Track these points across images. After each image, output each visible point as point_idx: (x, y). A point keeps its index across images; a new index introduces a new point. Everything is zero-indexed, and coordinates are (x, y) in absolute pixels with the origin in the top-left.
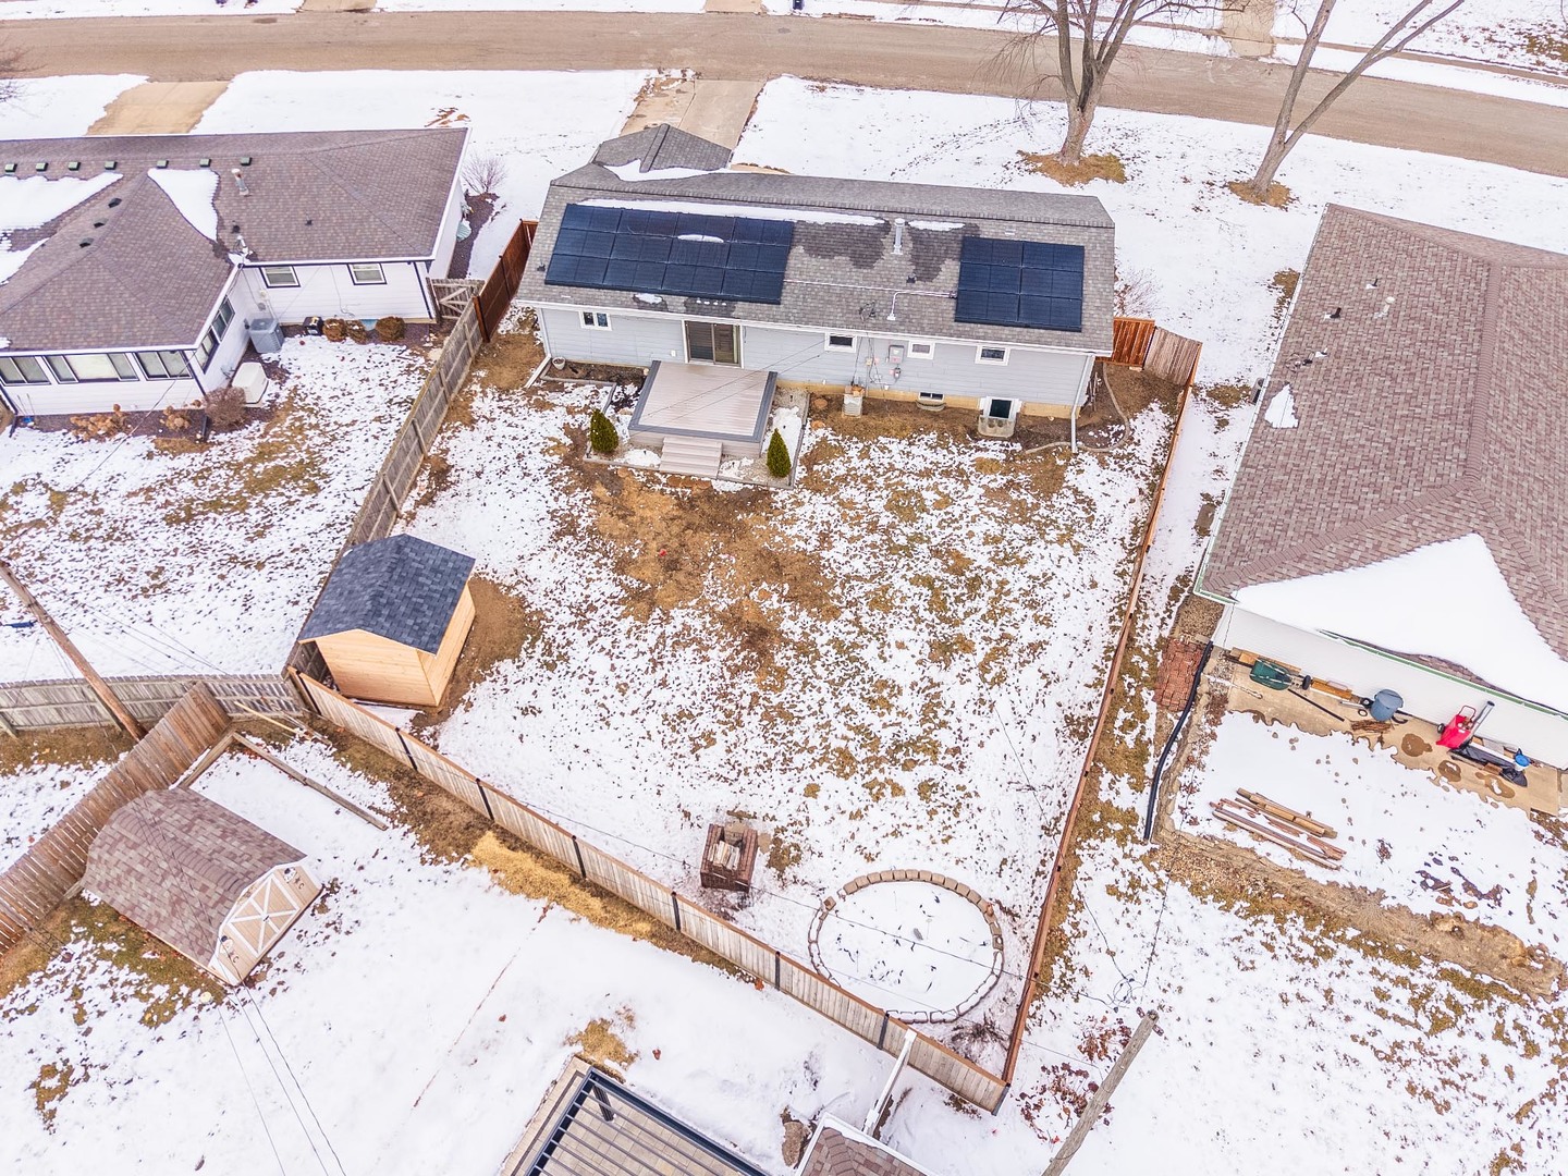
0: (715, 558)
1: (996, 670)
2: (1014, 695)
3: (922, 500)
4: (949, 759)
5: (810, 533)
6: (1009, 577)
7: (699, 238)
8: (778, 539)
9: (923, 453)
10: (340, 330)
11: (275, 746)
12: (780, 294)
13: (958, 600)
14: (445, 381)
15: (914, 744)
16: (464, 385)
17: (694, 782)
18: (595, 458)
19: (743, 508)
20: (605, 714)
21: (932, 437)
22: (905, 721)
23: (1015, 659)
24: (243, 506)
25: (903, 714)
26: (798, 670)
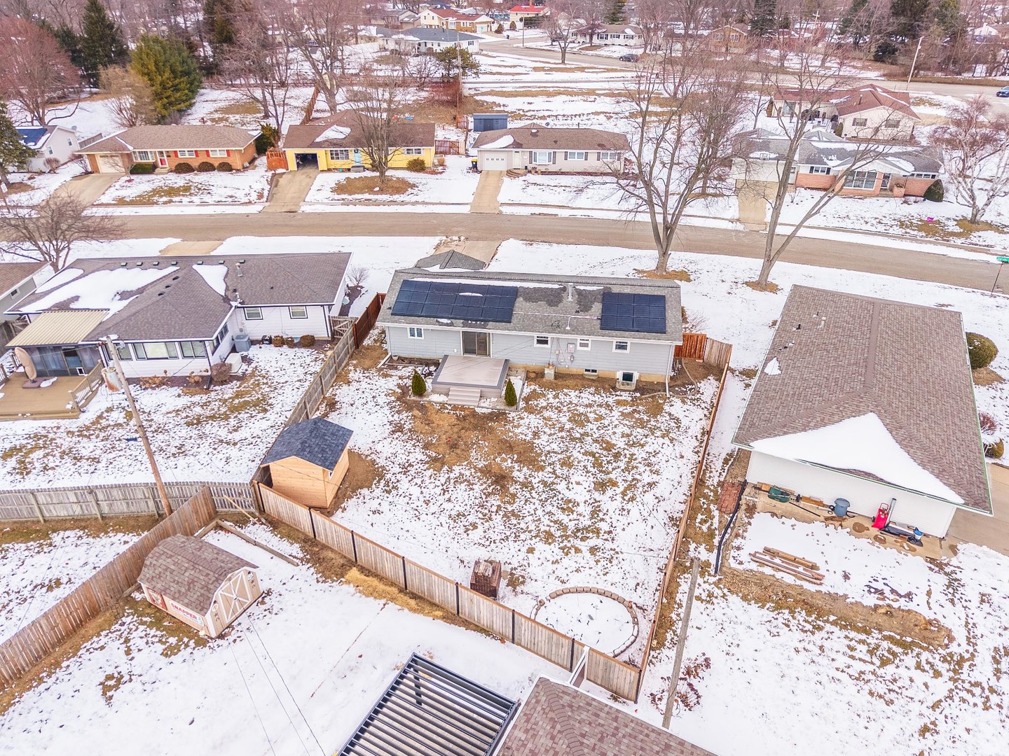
0: (477, 443)
1: (630, 495)
2: (641, 506)
3: (588, 417)
4: (606, 536)
5: (528, 432)
6: (636, 452)
7: (470, 294)
8: (510, 434)
9: (587, 396)
10: (279, 342)
11: (239, 527)
12: (511, 318)
13: (608, 462)
14: (337, 361)
15: (587, 528)
16: (345, 367)
17: (466, 546)
18: (413, 398)
19: (491, 420)
20: (417, 514)
21: (592, 390)
22: (581, 518)
23: (641, 489)
24: (227, 418)
25: (580, 515)
26: (522, 495)
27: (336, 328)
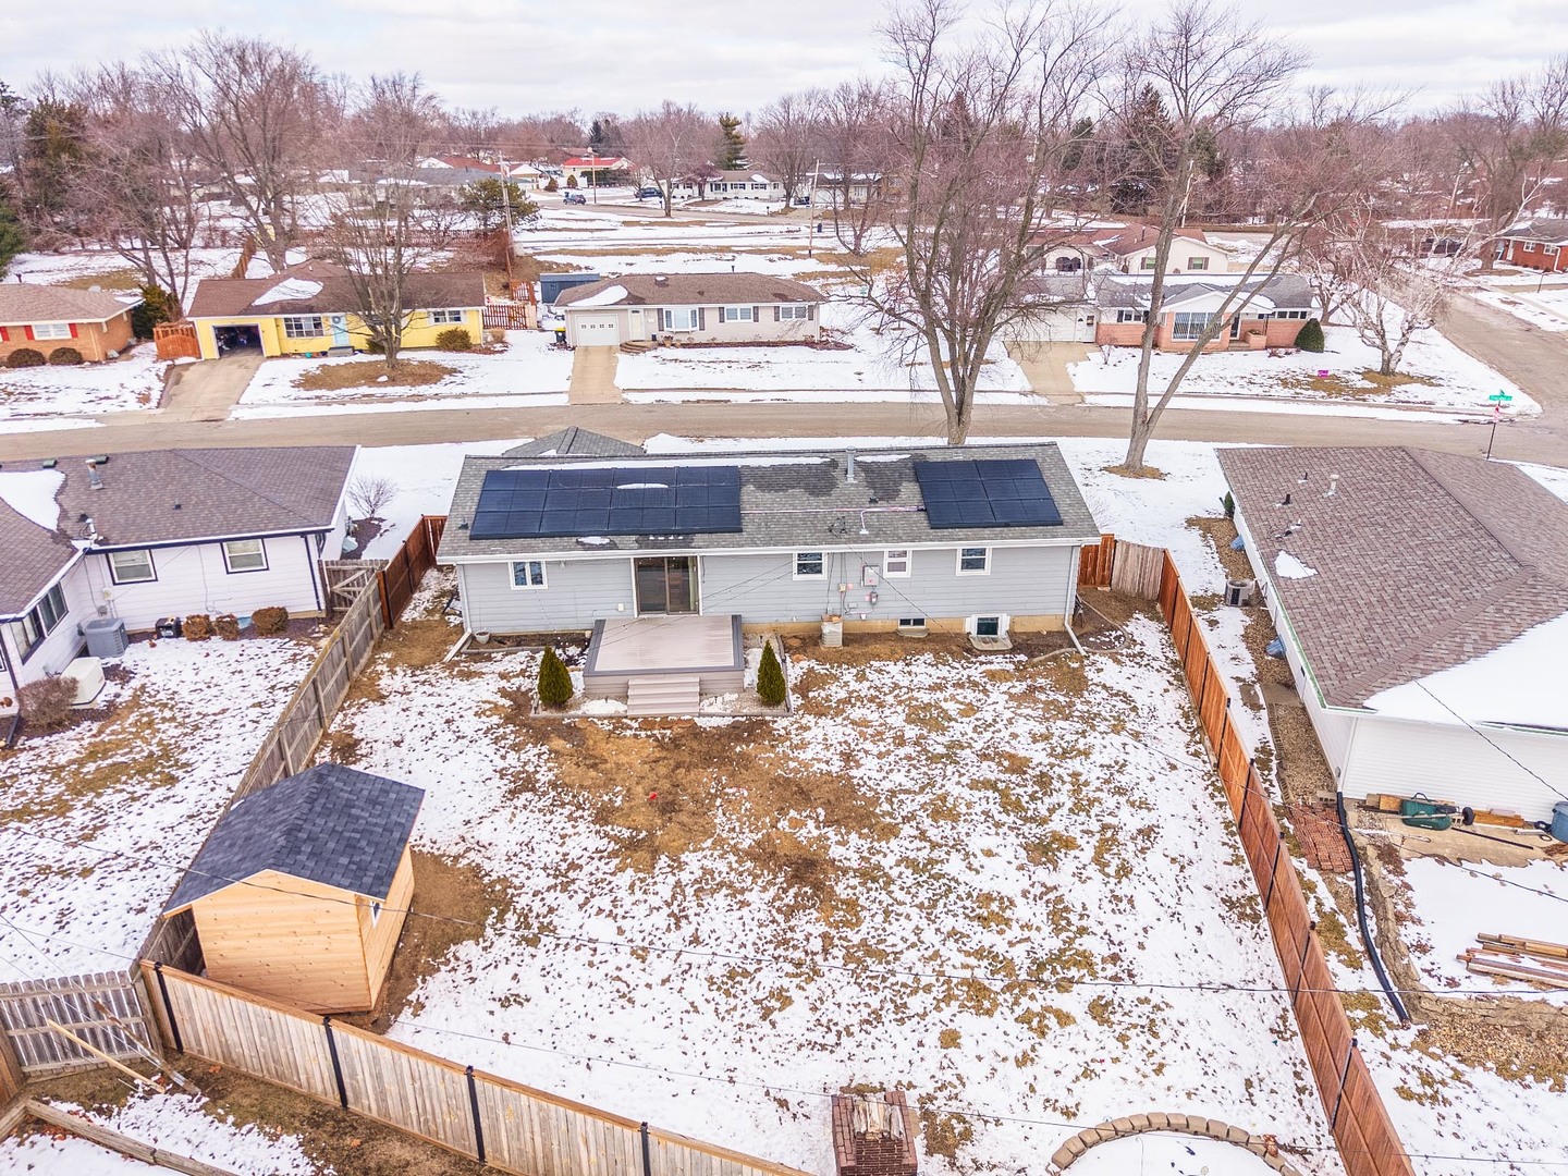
0: (721, 794)
1: (1115, 862)
2: (1150, 885)
3: (945, 711)
4: (1111, 970)
5: (829, 755)
6: (1079, 769)
7: (641, 486)
8: (792, 765)
9: (924, 670)
10: (200, 629)
12: (740, 524)
13: (1033, 798)
14: (350, 650)
15: (1058, 959)
16: (367, 666)
17: (780, 1057)
18: (543, 714)
19: (739, 739)
20: (624, 989)
21: (929, 657)
22: (1033, 934)
23: (1131, 847)
24: (62, 808)
25: (1027, 926)
26: (871, 899)
27: (337, 588)
